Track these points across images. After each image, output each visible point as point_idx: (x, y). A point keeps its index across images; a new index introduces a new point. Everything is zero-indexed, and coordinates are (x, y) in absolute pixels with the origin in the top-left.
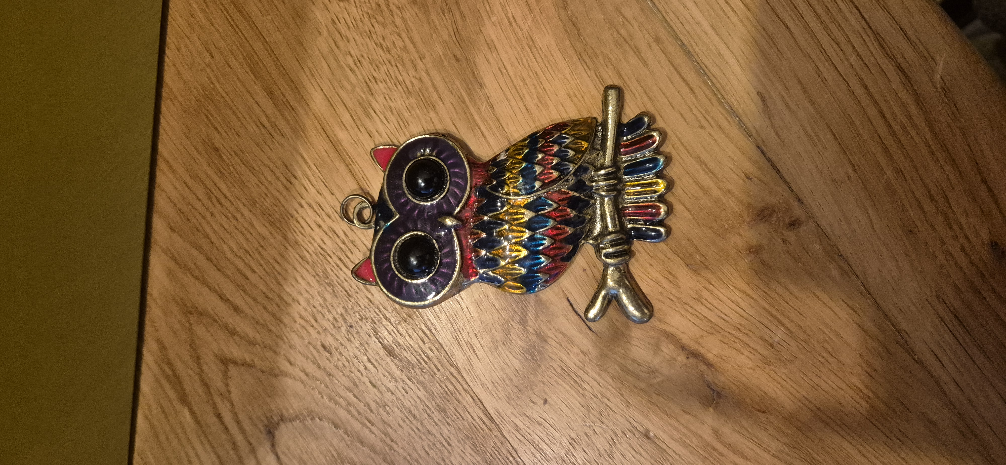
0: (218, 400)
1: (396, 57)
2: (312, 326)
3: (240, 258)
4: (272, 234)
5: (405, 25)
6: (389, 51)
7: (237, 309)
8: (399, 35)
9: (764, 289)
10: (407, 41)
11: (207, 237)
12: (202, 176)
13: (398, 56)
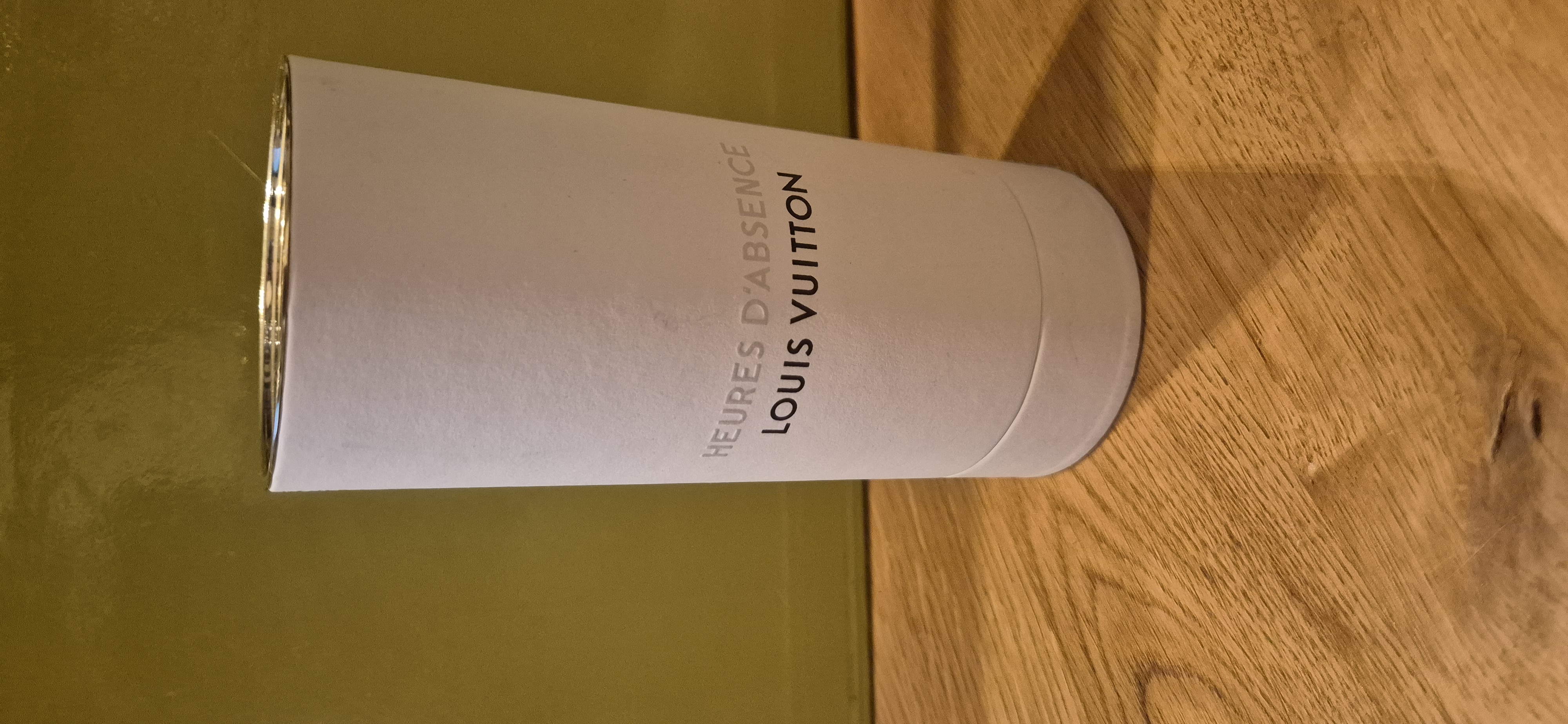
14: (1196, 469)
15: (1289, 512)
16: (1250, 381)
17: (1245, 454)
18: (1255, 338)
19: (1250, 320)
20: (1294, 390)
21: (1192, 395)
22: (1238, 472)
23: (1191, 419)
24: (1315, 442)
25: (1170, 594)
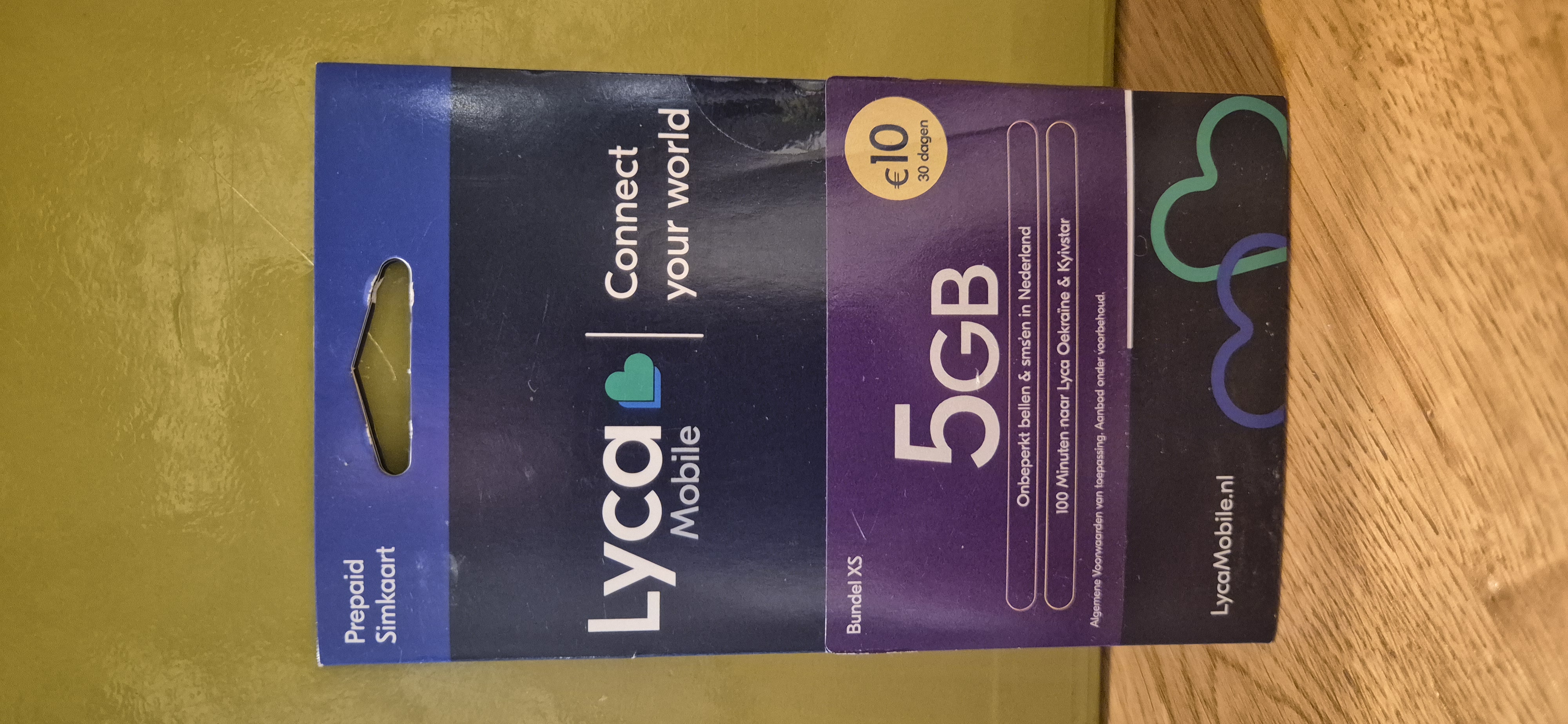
14: (1342, 554)
15: (1460, 629)
16: (1416, 460)
17: (1407, 547)
18: (1425, 409)
19: (1420, 384)
20: (1474, 480)
21: (1342, 464)
22: (1396, 569)
23: (1339, 493)
24: (1499, 550)
25: (1305, 695)
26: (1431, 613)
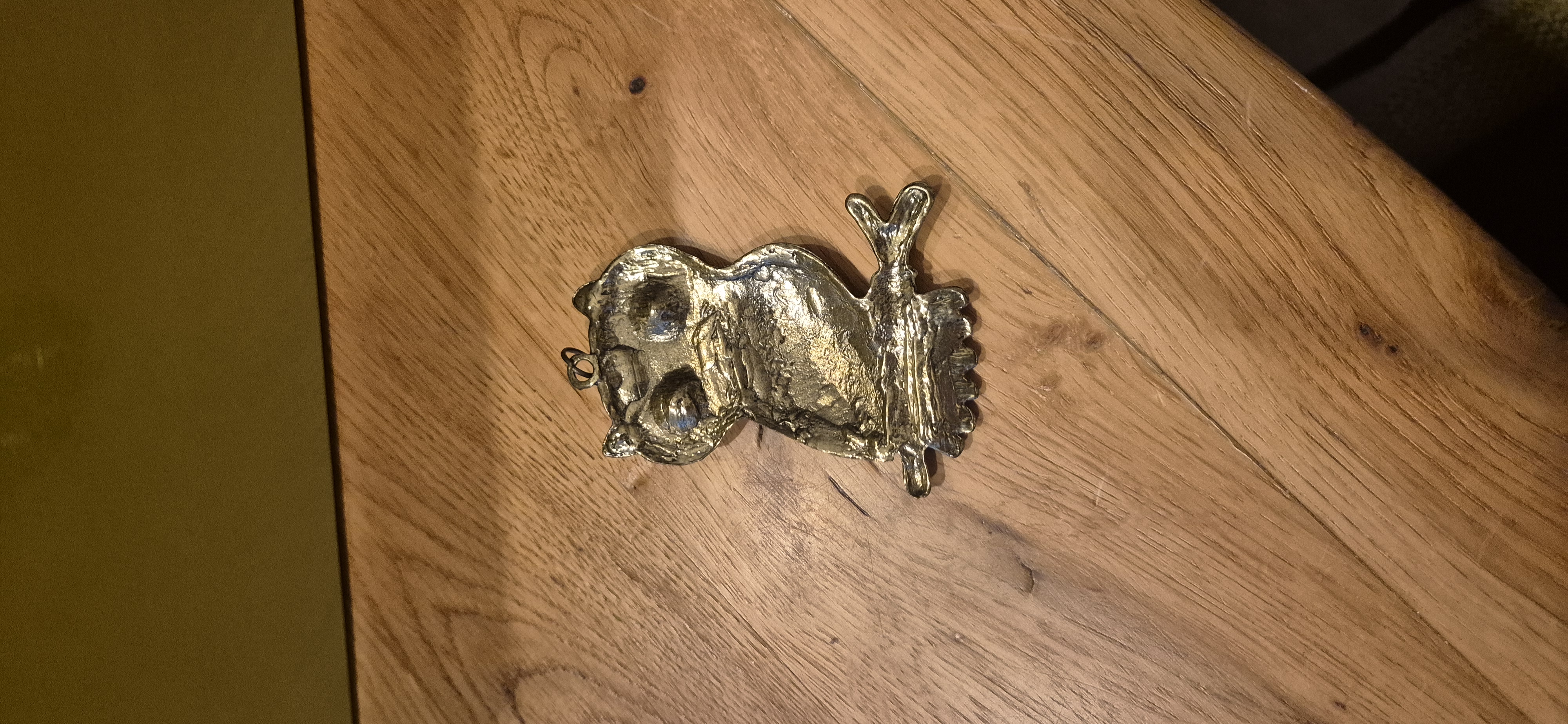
0: (444, 660)
1: (580, 213)
2: (537, 555)
3: (443, 484)
4: (473, 450)
5: (584, 172)
6: (570, 207)
7: (449, 547)
8: (579, 187)
9: (1071, 431)
10: (590, 192)
11: (402, 464)
12: (386, 392)
13: (582, 211)
26: (600, 512)
